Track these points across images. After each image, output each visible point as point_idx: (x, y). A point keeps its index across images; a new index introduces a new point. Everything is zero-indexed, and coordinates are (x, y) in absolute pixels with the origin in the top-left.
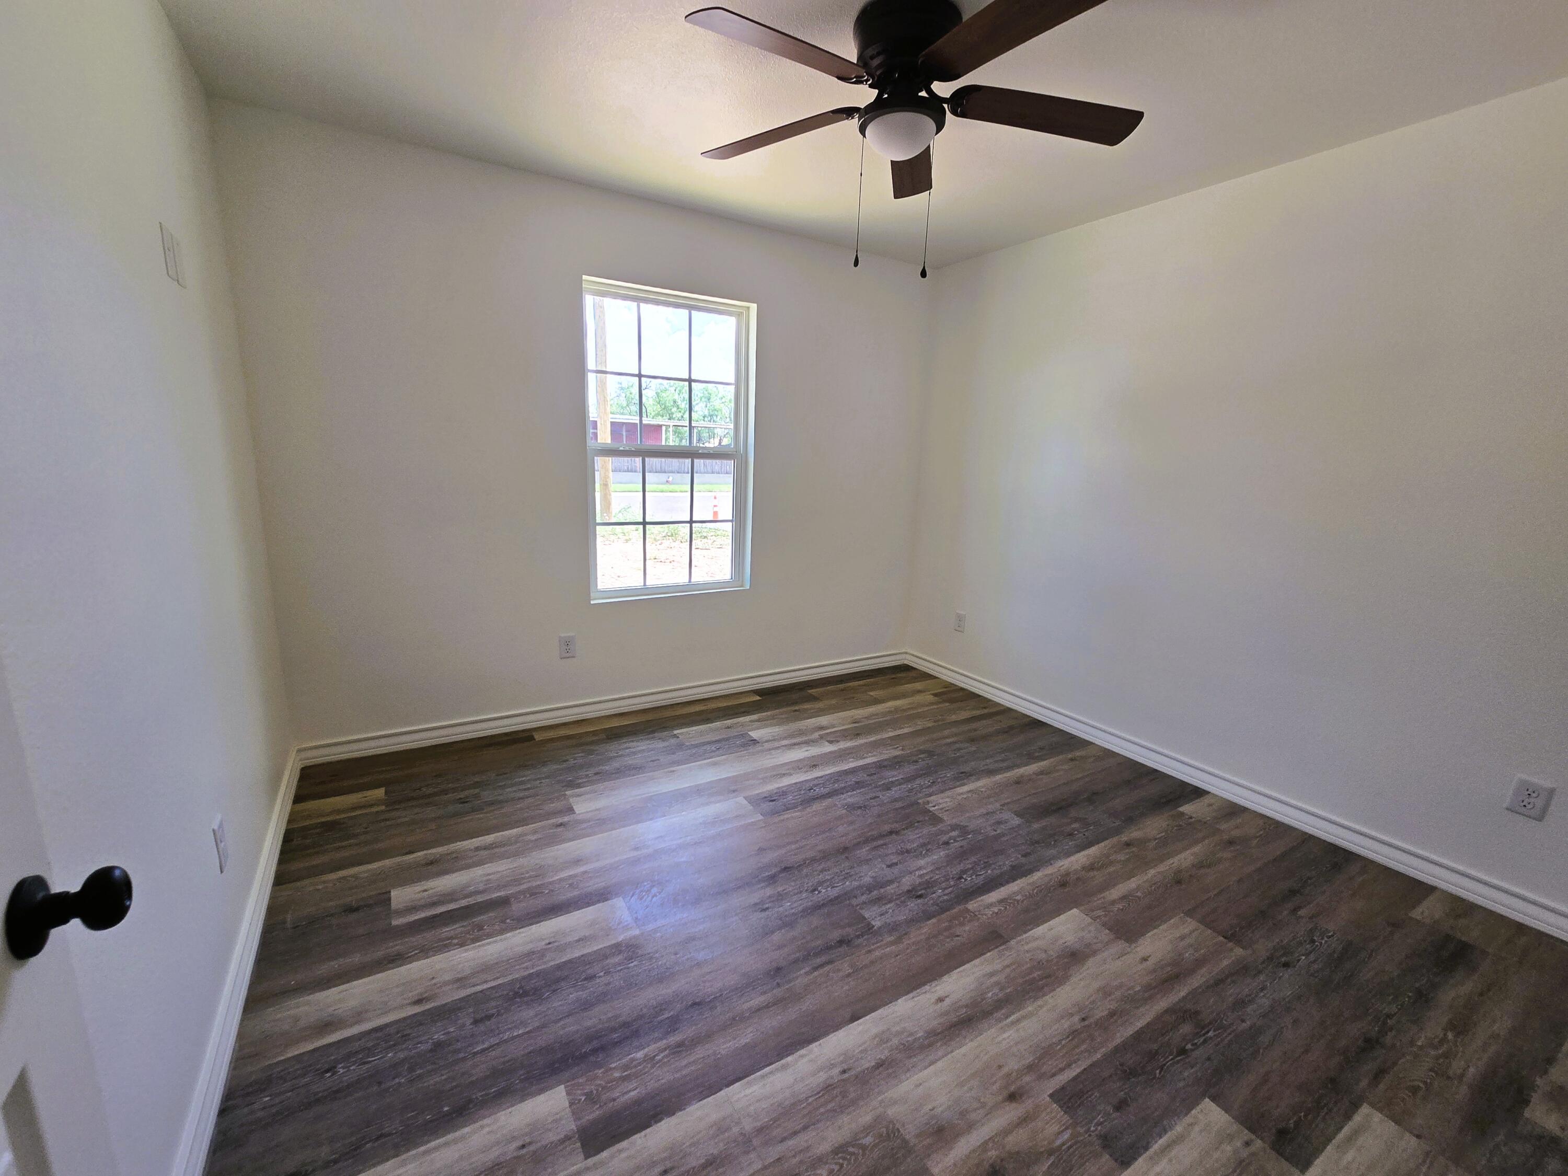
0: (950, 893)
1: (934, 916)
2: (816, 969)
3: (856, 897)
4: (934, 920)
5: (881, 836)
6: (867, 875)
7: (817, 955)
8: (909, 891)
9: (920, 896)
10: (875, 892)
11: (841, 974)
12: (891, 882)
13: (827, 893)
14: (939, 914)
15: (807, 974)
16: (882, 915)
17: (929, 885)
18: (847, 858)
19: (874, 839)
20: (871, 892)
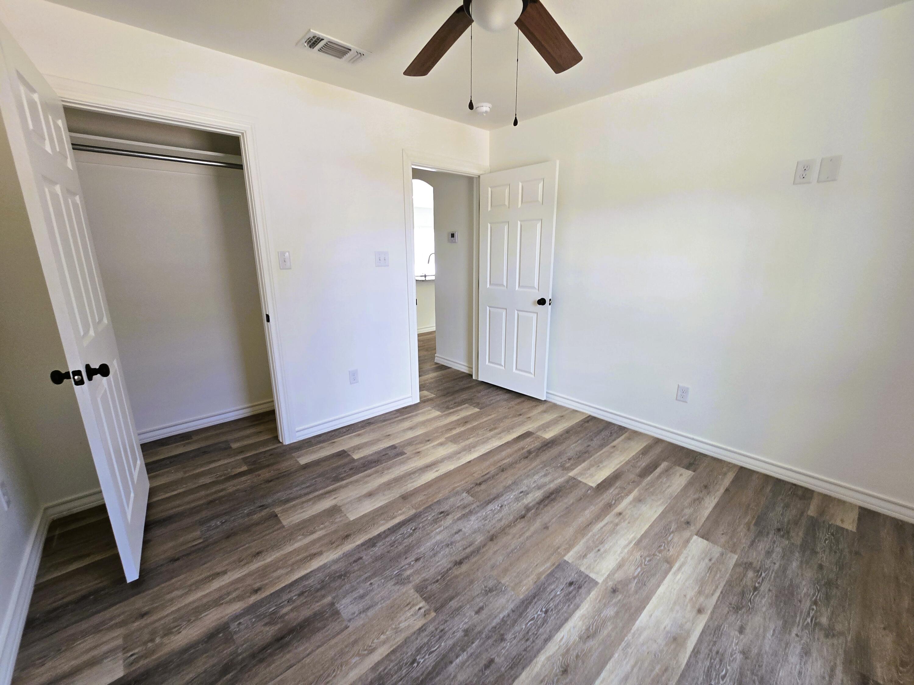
0: (424, 518)
1: (435, 503)
2: (488, 473)
3: (478, 506)
4: (436, 500)
5: (467, 557)
6: (473, 523)
7: (489, 478)
8: (448, 515)
9: (442, 513)
10: (467, 511)
11: (478, 473)
12: (459, 519)
13: (494, 506)
14: (432, 505)
15: (491, 471)
16: (463, 499)
17: (436, 521)
18: (489, 532)
19: (473, 553)
20: (470, 511)
